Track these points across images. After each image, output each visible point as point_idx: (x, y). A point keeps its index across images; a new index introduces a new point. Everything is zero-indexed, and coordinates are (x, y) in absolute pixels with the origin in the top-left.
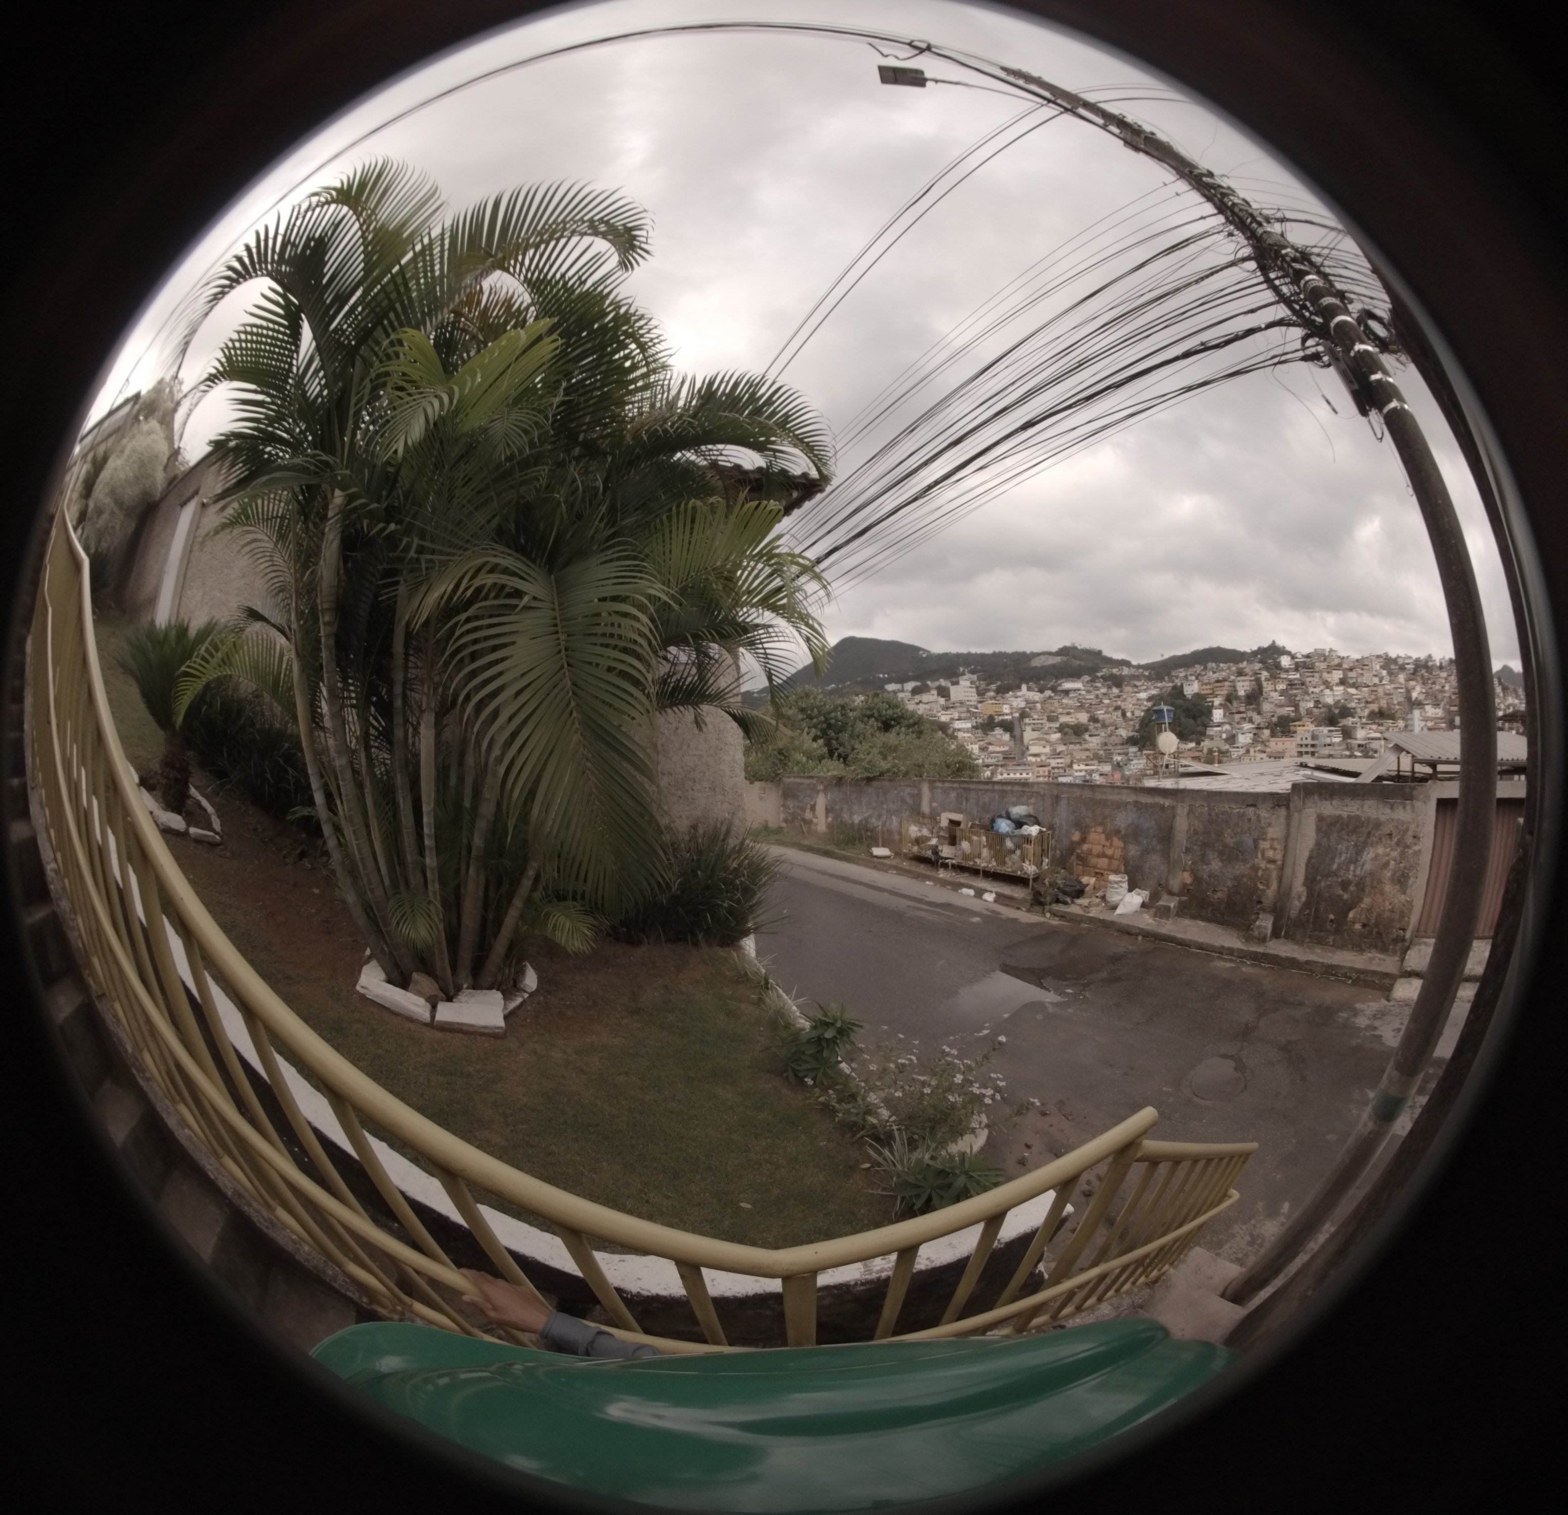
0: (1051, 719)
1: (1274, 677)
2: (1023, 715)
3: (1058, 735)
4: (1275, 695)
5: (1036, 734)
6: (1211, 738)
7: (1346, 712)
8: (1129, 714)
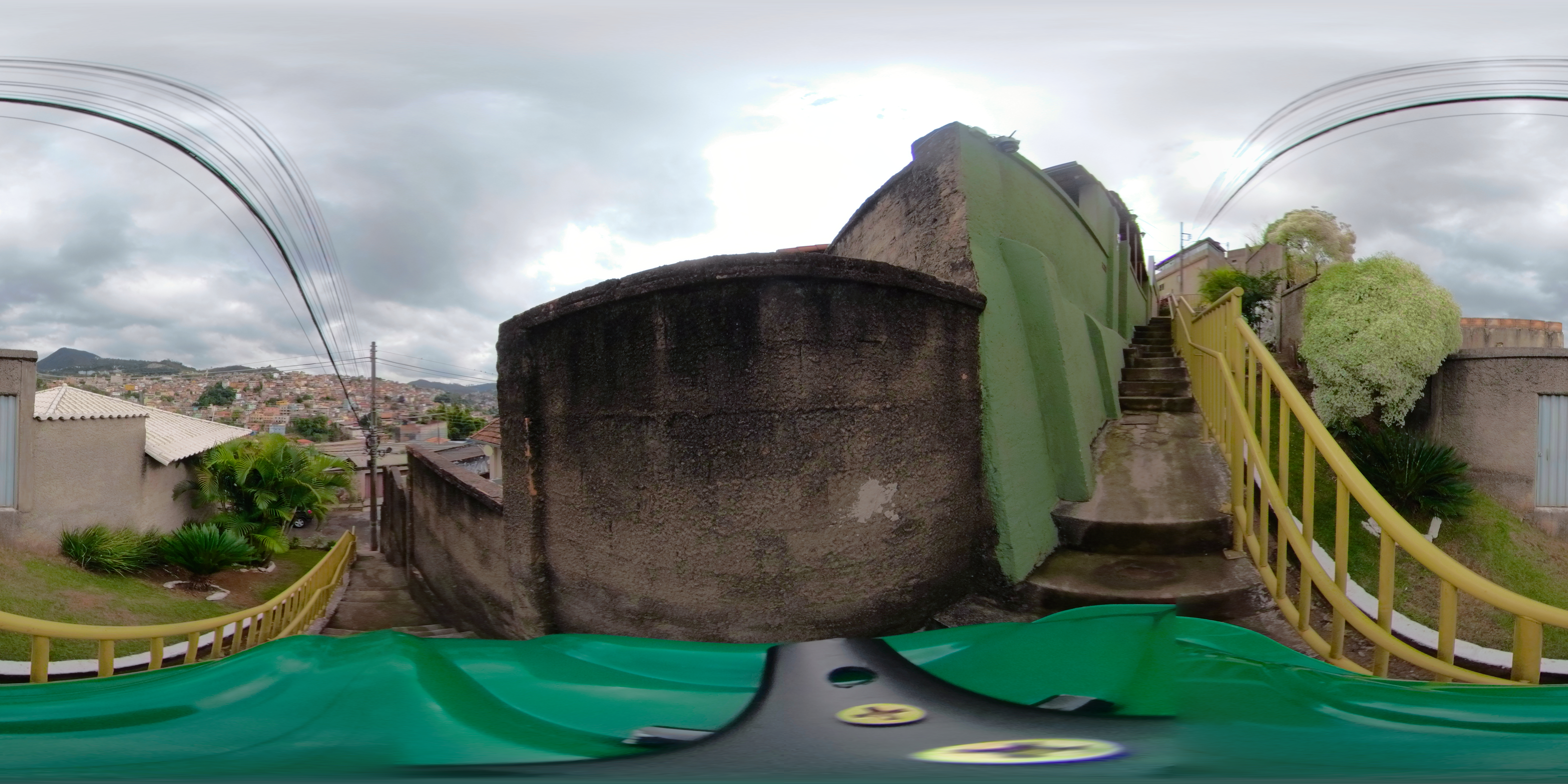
0: (157, 393)
1: (269, 382)
2: (144, 391)
3: (160, 401)
4: (269, 389)
5: (150, 400)
6: (235, 406)
7: (306, 397)
8: (194, 393)
